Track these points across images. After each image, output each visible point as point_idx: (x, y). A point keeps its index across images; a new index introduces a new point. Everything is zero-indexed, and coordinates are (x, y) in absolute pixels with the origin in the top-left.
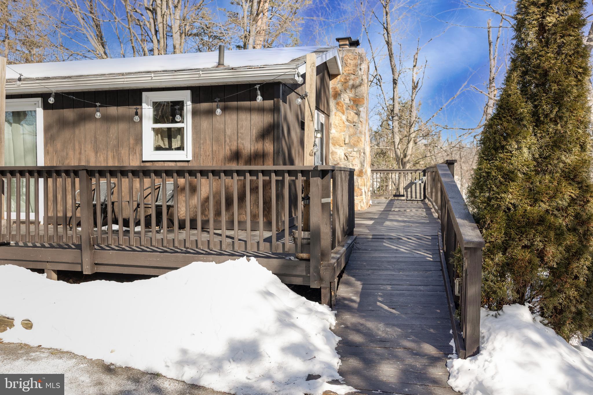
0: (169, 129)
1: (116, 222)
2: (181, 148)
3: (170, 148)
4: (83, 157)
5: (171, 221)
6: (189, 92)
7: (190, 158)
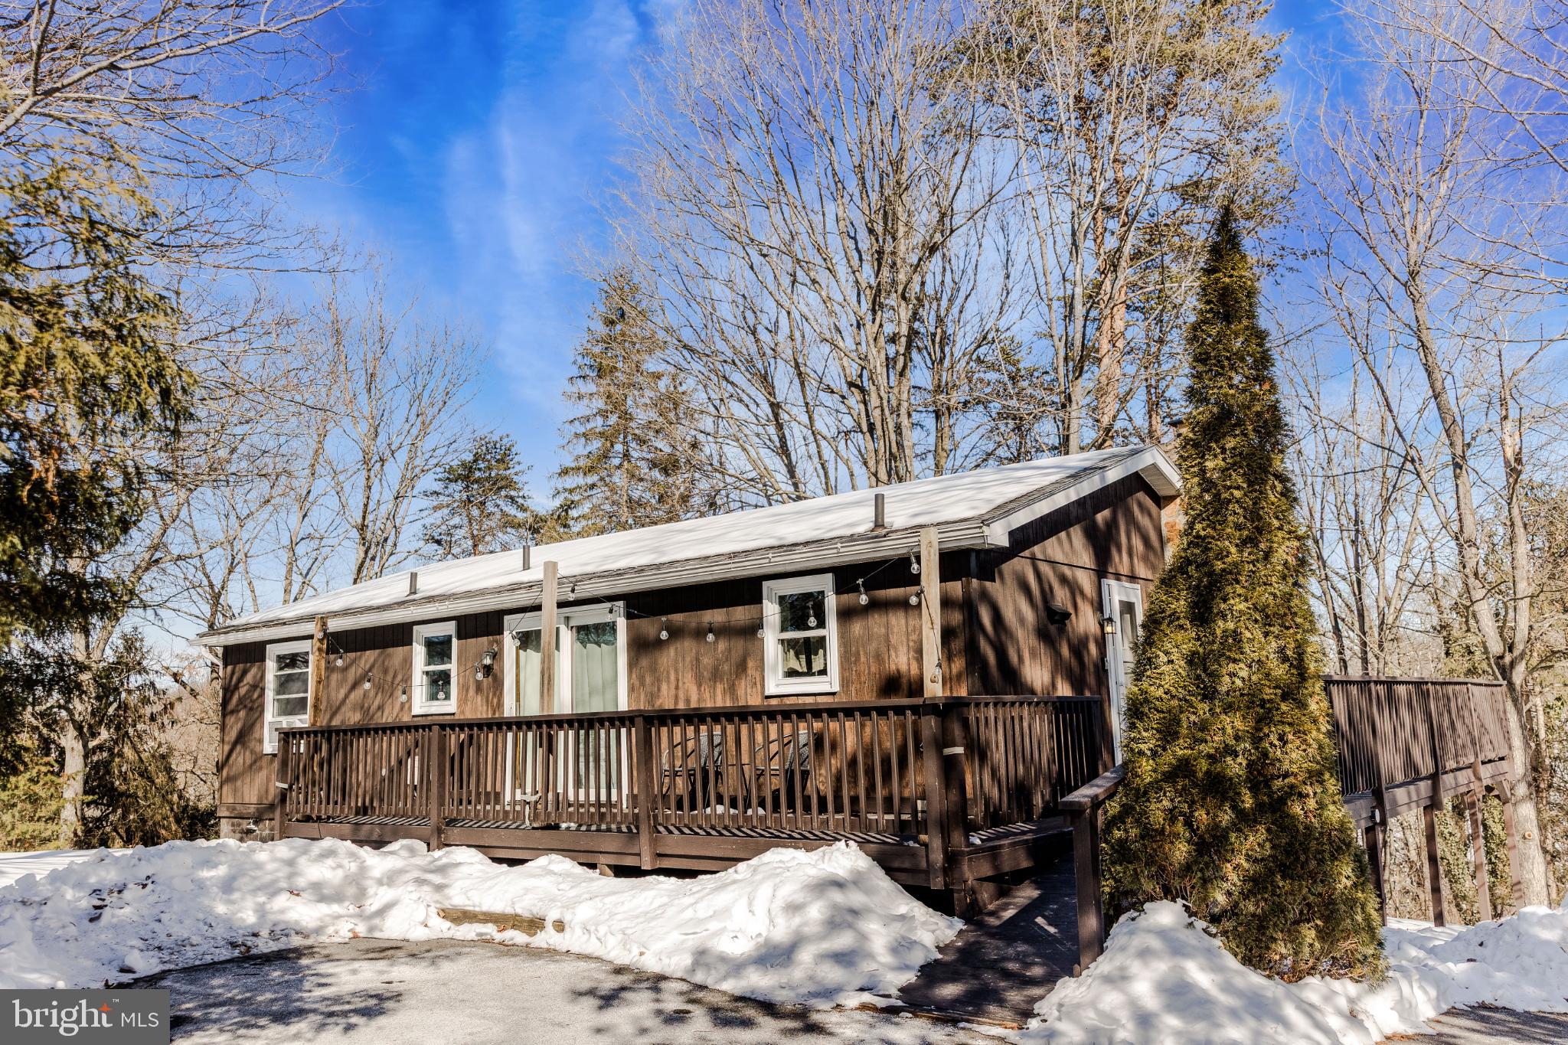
0: (807, 640)
1: (720, 800)
2: (823, 672)
3: (809, 673)
4: (681, 695)
5: (807, 800)
6: (830, 576)
7: (836, 688)
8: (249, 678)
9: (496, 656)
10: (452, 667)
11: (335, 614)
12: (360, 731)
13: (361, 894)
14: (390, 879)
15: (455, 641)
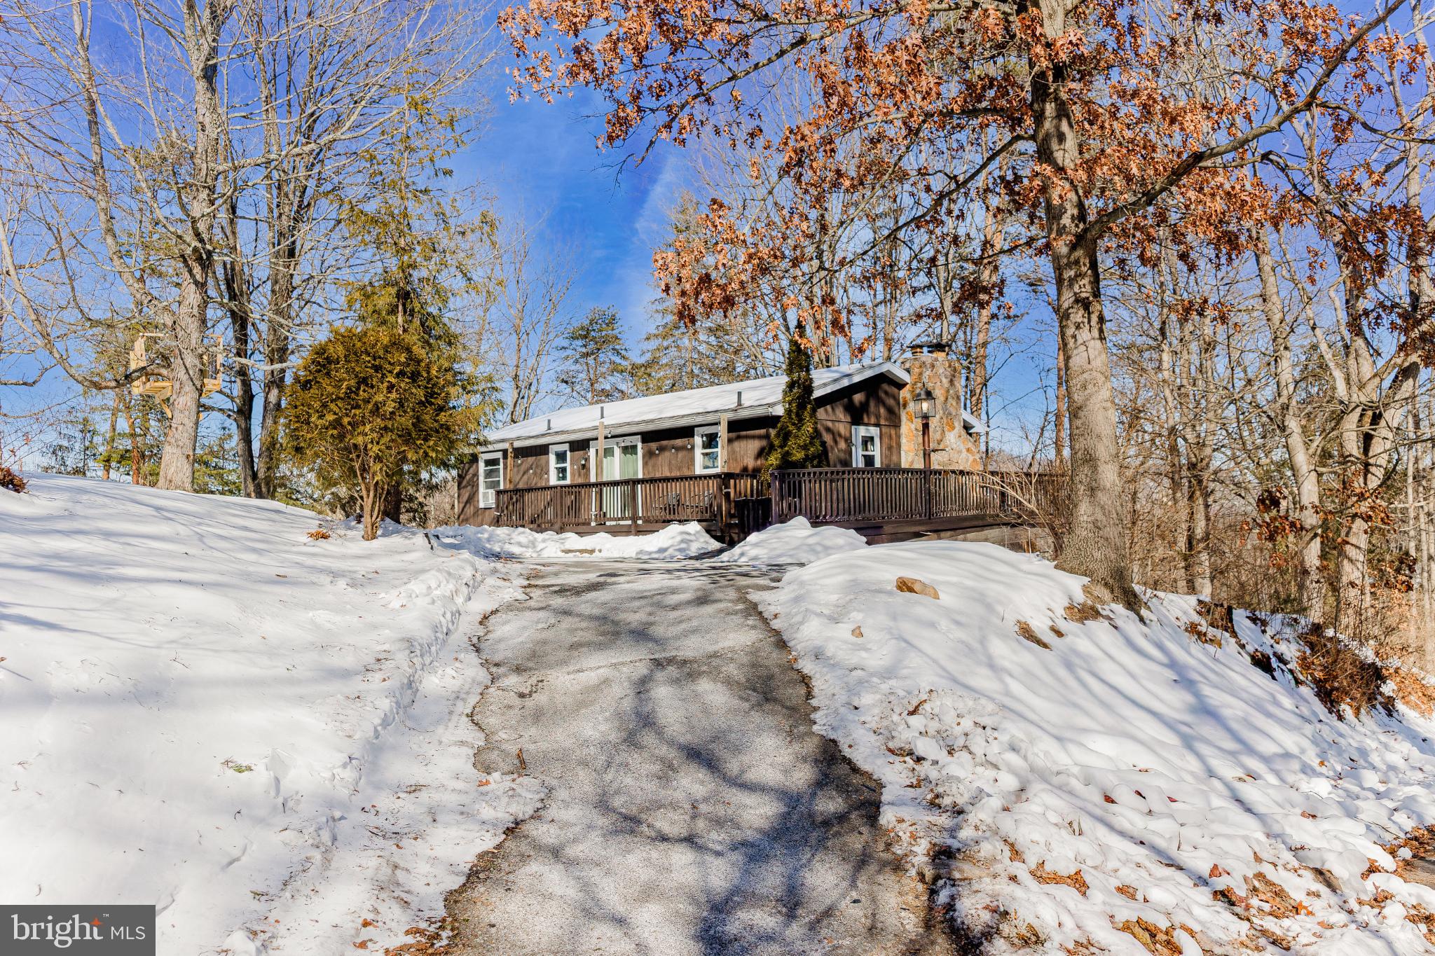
3: (713, 467)
8: (471, 471)
9: (587, 460)
10: (568, 465)
11: (518, 439)
12: (530, 490)
13: (534, 547)
14: (544, 541)
15: (568, 454)
